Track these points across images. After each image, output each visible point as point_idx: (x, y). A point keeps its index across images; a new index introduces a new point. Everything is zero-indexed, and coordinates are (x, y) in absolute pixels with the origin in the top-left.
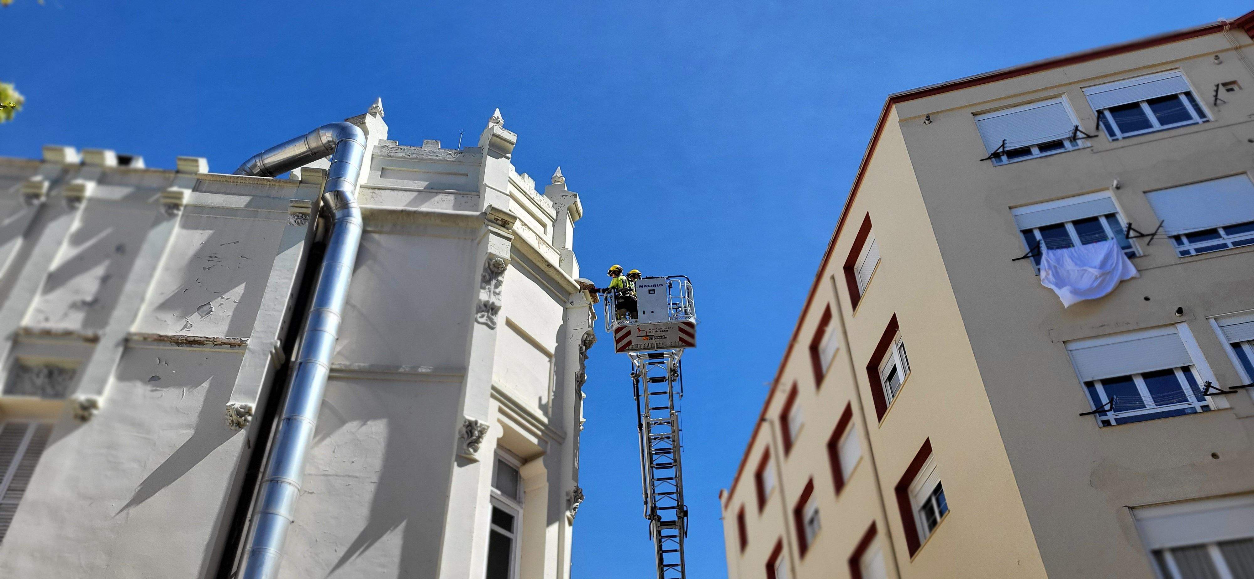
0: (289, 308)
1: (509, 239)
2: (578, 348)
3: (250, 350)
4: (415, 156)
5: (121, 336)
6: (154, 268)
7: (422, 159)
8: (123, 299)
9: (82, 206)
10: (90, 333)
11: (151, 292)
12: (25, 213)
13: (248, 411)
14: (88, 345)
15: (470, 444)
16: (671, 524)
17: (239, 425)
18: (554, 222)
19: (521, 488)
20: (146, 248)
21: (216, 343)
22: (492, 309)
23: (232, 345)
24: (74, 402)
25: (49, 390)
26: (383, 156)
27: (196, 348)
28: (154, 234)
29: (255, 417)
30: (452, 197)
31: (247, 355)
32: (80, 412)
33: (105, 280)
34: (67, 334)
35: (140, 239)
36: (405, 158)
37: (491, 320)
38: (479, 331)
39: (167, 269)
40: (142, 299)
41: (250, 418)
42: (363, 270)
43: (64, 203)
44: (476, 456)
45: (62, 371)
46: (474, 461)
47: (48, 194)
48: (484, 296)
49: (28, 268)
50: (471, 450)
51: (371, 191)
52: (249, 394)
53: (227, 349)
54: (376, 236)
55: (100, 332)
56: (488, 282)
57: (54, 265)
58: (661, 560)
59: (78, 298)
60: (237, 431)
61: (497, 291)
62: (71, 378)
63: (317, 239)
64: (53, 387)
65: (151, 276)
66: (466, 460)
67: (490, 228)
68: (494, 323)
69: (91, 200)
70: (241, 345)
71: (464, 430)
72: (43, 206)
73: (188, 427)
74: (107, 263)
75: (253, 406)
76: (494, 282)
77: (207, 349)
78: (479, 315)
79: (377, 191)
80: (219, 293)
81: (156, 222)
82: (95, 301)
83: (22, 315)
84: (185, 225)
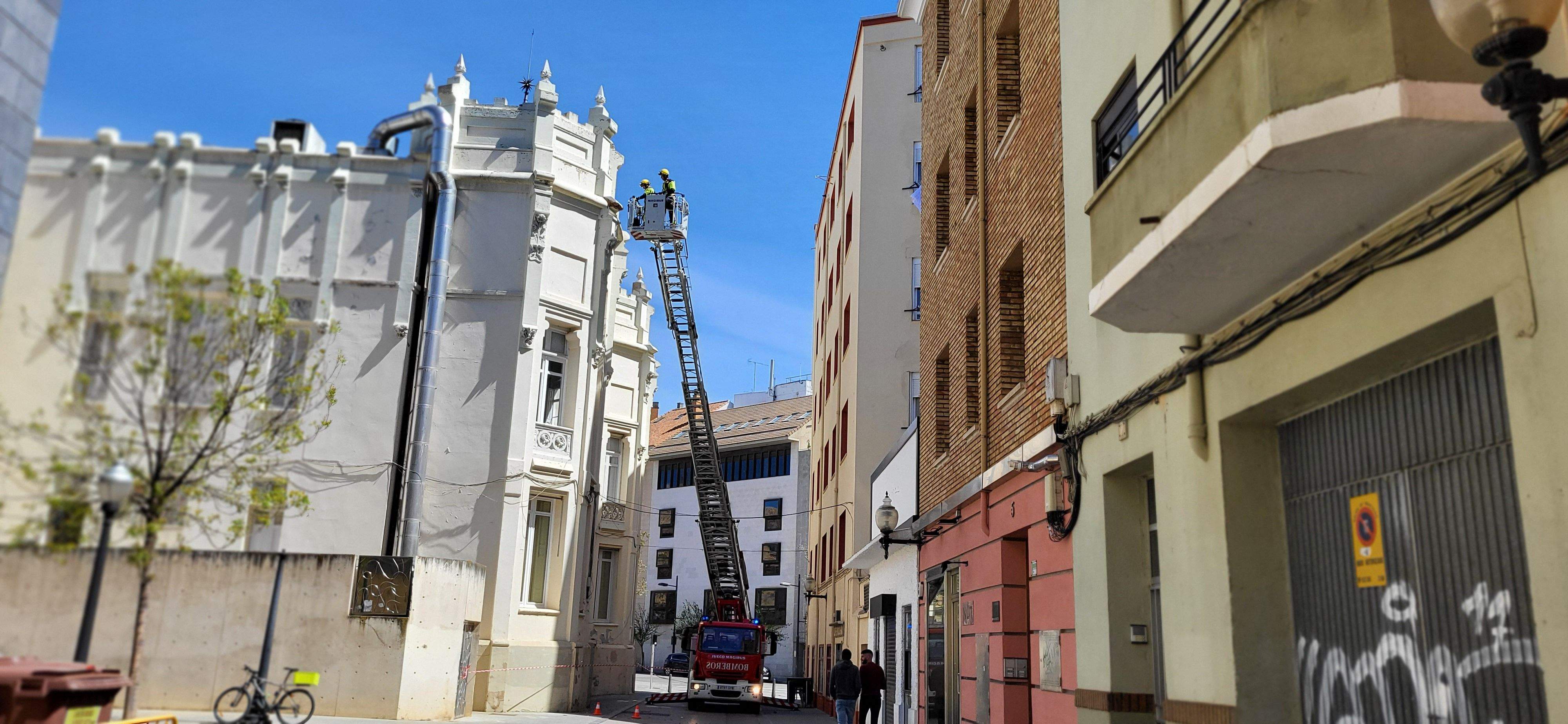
0: (419, 256)
1: (549, 196)
2: (604, 251)
3: (402, 290)
4: (488, 115)
5: (330, 281)
6: (339, 233)
7: (494, 118)
8: (326, 255)
9: (288, 187)
10: (314, 279)
11: (340, 250)
12: (258, 195)
13: (406, 329)
14: (315, 287)
15: (527, 341)
16: (684, 332)
17: (402, 336)
18: (594, 145)
19: (568, 346)
20: (331, 218)
21: (382, 285)
22: (539, 249)
23: (391, 286)
24: (315, 324)
25: (301, 314)
26: (467, 116)
27: (371, 288)
28: (334, 207)
29: (409, 330)
30: (515, 154)
31: (400, 292)
32: (321, 330)
33: (314, 241)
34: (303, 281)
35: (327, 211)
36: (482, 117)
37: (539, 257)
38: (531, 265)
39: (346, 232)
40: (336, 256)
41: (407, 332)
42: (459, 218)
43: (278, 186)
44: (530, 347)
45: (305, 302)
46: (530, 349)
47: (267, 180)
48: (533, 242)
49: (271, 237)
50: (527, 344)
51: (461, 151)
52: (404, 317)
53: (388, 288)
54: (466, 192)
55: (319, 279)
56: (536, 231)
57: (284, 232)
58: (681, 352)
59: (302, 255)
60: (401, 339)
61: (542, 236)
62: (310, 306)
63: (430, 200)
64: (302, 312)
65: (338, 239)
66: (524, 350)
67: (537, 190)
68: (540, 259)
69: (293, 182)
70: (394, 286)
71: (523, 333)
72: (267, 188)
73: (376, 336)
74: (313, 228)
75: (407, 325)
76: (539, 230)
77: (378, 288)
78: (531, 255)
79: (465, 151)
80: (377, 249)
81: (333, 199)
82: (312, 257)
83: (275, 268)
84: (351, 198)
